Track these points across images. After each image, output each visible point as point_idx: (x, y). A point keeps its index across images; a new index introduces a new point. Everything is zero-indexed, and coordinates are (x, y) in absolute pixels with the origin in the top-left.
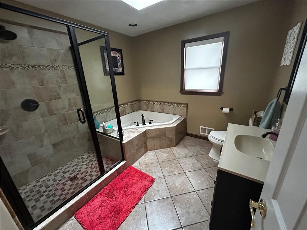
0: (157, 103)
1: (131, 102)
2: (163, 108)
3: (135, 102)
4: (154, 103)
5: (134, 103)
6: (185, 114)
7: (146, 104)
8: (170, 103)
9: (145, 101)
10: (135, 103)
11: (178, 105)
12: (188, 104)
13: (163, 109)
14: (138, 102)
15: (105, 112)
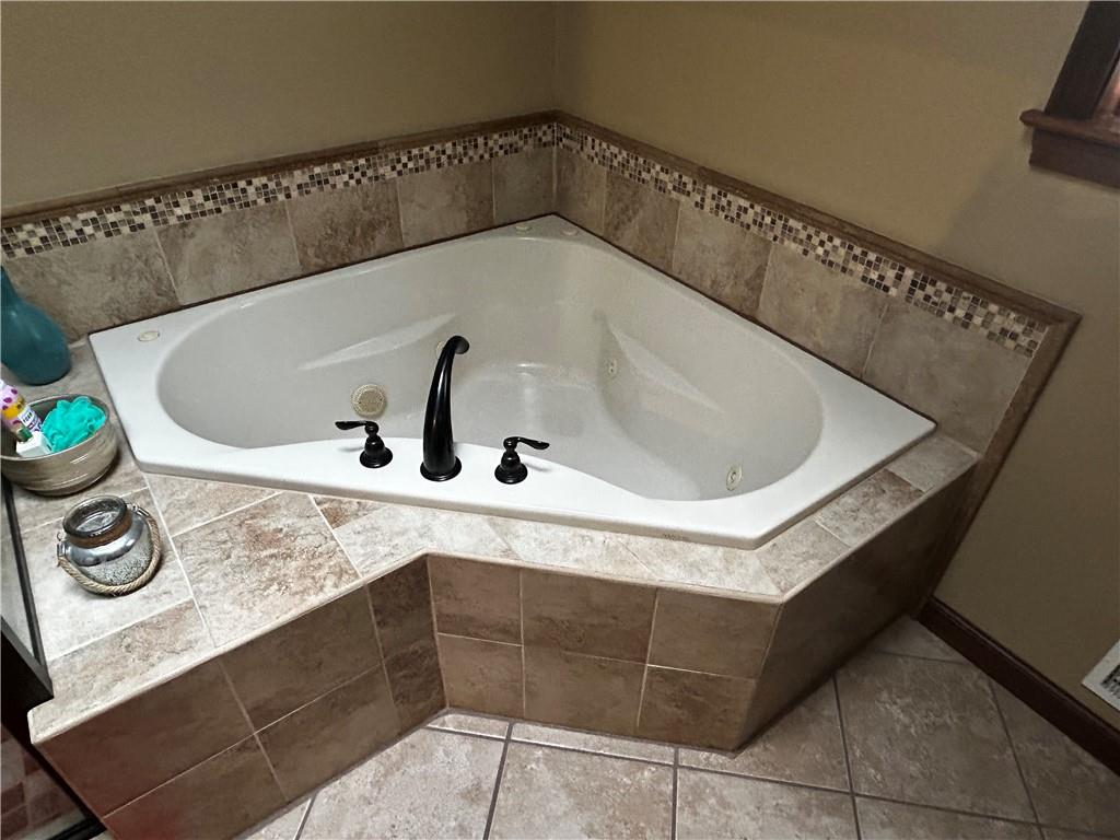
0: (711, 190)
1: (466, 134)
2: (760, 272)
3: (513, 138)
4: (680, 188)
5: (497, 139)
6: (989, 424)
7: (615, 178)
8: (856, 235)
9: (607, 135)
10: (512, 149)
11: (939, 291)
12: (1076, 322)
13: (755, 285)
14: (545, 133)
15: (147, 218)
